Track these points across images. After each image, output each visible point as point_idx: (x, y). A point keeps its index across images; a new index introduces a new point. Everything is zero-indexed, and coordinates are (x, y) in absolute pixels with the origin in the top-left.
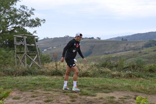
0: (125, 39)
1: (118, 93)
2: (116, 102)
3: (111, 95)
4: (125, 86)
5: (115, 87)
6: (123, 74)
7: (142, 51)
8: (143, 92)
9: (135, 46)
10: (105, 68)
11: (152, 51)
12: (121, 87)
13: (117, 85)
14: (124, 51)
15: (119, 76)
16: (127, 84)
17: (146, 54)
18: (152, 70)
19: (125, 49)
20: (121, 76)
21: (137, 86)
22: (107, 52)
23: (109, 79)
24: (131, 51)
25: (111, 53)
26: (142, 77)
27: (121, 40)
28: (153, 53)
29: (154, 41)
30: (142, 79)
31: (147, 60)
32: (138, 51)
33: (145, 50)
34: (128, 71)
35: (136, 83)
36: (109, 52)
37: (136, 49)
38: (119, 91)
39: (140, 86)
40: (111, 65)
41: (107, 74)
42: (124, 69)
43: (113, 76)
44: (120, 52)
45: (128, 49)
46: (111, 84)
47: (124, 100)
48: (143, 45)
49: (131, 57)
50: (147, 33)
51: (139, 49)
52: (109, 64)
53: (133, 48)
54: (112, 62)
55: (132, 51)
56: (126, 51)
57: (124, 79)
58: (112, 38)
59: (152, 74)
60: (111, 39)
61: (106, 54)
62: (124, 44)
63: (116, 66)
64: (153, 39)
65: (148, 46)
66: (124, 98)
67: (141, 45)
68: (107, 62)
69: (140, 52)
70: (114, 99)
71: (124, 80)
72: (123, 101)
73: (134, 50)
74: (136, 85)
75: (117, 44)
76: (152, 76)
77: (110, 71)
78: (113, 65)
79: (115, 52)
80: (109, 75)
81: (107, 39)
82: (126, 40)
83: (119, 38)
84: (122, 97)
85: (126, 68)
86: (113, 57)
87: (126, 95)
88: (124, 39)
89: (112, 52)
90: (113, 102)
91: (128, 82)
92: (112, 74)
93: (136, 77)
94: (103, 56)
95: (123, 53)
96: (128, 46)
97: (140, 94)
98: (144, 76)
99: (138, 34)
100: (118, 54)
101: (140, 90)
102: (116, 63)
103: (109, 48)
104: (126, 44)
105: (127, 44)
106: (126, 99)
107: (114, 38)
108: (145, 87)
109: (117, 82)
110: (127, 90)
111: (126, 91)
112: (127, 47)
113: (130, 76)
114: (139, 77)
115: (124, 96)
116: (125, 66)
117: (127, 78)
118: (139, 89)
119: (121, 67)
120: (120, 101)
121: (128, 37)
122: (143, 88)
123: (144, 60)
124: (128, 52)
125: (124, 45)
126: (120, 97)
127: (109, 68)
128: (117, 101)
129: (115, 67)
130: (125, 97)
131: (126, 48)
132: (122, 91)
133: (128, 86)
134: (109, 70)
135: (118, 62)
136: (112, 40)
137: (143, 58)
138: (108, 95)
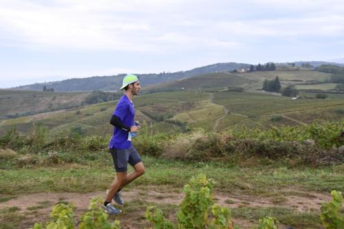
0: (50, 88)
1: (26, 198)
2: (20, 216)
3: (12, 204)
4: (43, 183)
5: (21, 188)
6: (41, 157)
7: (81, 110)
8: (74, 189)
9: (69, 101)
10: (4, 148)
11: (97, 111)
12: (35, 186)
13: (27, 183)
14: (48, 111)
15: (34, 163)
16: (47, 178)
17: (88, 115)
18: (94, 148)
19: (50, 107)
20: (37, 162)
21: (65, 180)
22: (13, 114)
23: (11, 171)
24: (61, 111)
25: (23, 115)
26: (76, 162)
27: (42, 90)
28: (101, 113)
29: (100, 93)
30: (75, 165)
31: (91, 127)
32: (75, 112)
33: (87, 109)
34: (52, 152)
35: (64, 175)
36: (17, 114)
37: (71, 107)
38: (30, 193)
39: (70, 180)
40: (19, 142)
41: (9, 162)
42: (45, 147)
43: (21, 164)
44: (40, 112)
45: (55, 106)
46: (14, 182)
47: (37, 210)
48: (83, 100)
49: (63, 122)
50: (88, 78)
51: (77, 107)
52: (13, 138)
53: (65, 104)
54: (21, 134)
55: (63, 111)
56: (53, 110)
57: (42, 168)
58: (24, 86)
59: (95, 154)
60: (21, 87)
61: (10, 117)
62: (47, 98)
63: (30, 143)
64: (99, 90)
65: (91, 101)
66: (39, 207)
67: (80, 99)
68: (9, 135)
69: (78, 113)
70: (17, 212)
71: (41, 172)
72: (36, 212)
73: (68, 108)
74: (63, 178)
75: (35, 97)
76: (93, 159)
77: (15, 153)
78: (23, 141)
79: (30, 114)
80: (13, 163)
81: (13, 88)
82: (52, 90)
83: (37, 85)
84: (35, 205)
85: (49, 145)
86: (27, 124)
87: (42, 200)
88: (47, 88)
89: (24, 112)
90: (13, 218)
91: (48, 174)
92: (20, 159)
93: (66, 162)
94: (4, 121)
95: (46, 116)
96: (57, 101)
97: (70, 194)
98: (80, 159)
99: (74, 79)
100: (36, 116)
101: (69, 187)
102: (28, 138)
103: (18, 106)
104: (51, 98)
105: (54, 99)
106: (41, 208)
107: (27, 86)
108: (78, 180)
109: (28, 177)
110: (47, 191)
111: (43, 192)
112: (53, 103)
113: (55, 161)
114: (71, 161)
115: (39, 203)
116: (47, 142)
117: (49, 165)
118: (67, 185)
119: (40, 144)
120: (28, 214)
121: (56, 84)
122: (75, 183)
123: (84, 127)
124: (57, 112)
125: (49, 99)
126: (31, 206)
127: (13, 149)
128: (23, 215)
129: (27, 144)
130: (39, 205)
131: (51, 105)
132: (36, 193)
133: (49, 183)
134: (12, 152)
135: (34, 134)
136: (24, 89)
137: (85, 123)
138: (6, 206)
